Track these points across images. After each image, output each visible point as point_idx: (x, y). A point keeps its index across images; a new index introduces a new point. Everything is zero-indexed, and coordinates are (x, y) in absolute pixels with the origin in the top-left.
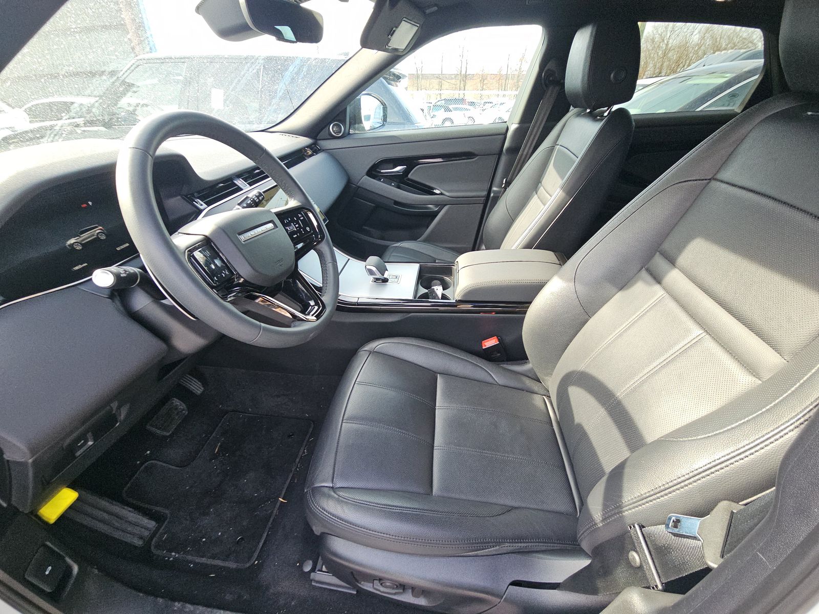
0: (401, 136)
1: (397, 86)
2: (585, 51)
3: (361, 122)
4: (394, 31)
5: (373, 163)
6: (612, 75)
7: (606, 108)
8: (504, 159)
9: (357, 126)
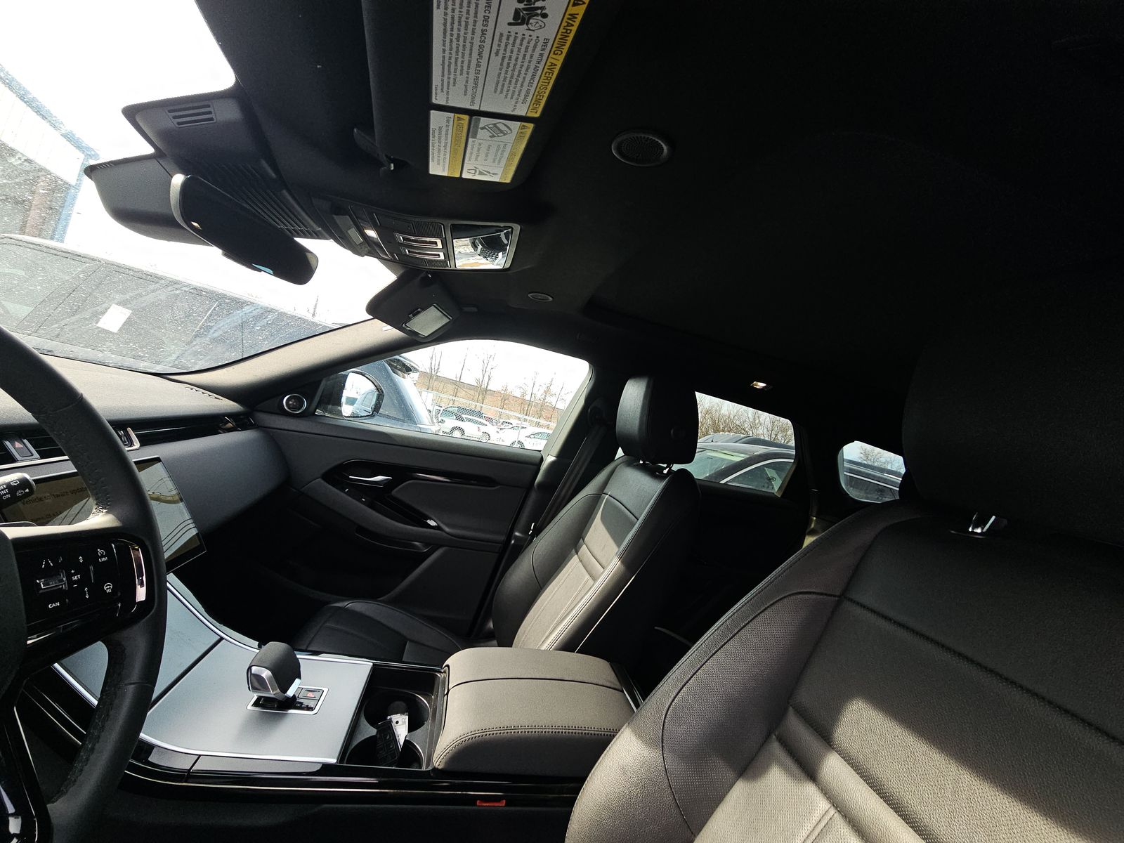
0: (395, 435)
1: (404, 377)
2: (642, 399)
3: (339, 404)
4: (419, 313)
5: (339, 462)
6: (672, 432)
7: (665, 465)
8: (533, 496)
9: (330, 407)
